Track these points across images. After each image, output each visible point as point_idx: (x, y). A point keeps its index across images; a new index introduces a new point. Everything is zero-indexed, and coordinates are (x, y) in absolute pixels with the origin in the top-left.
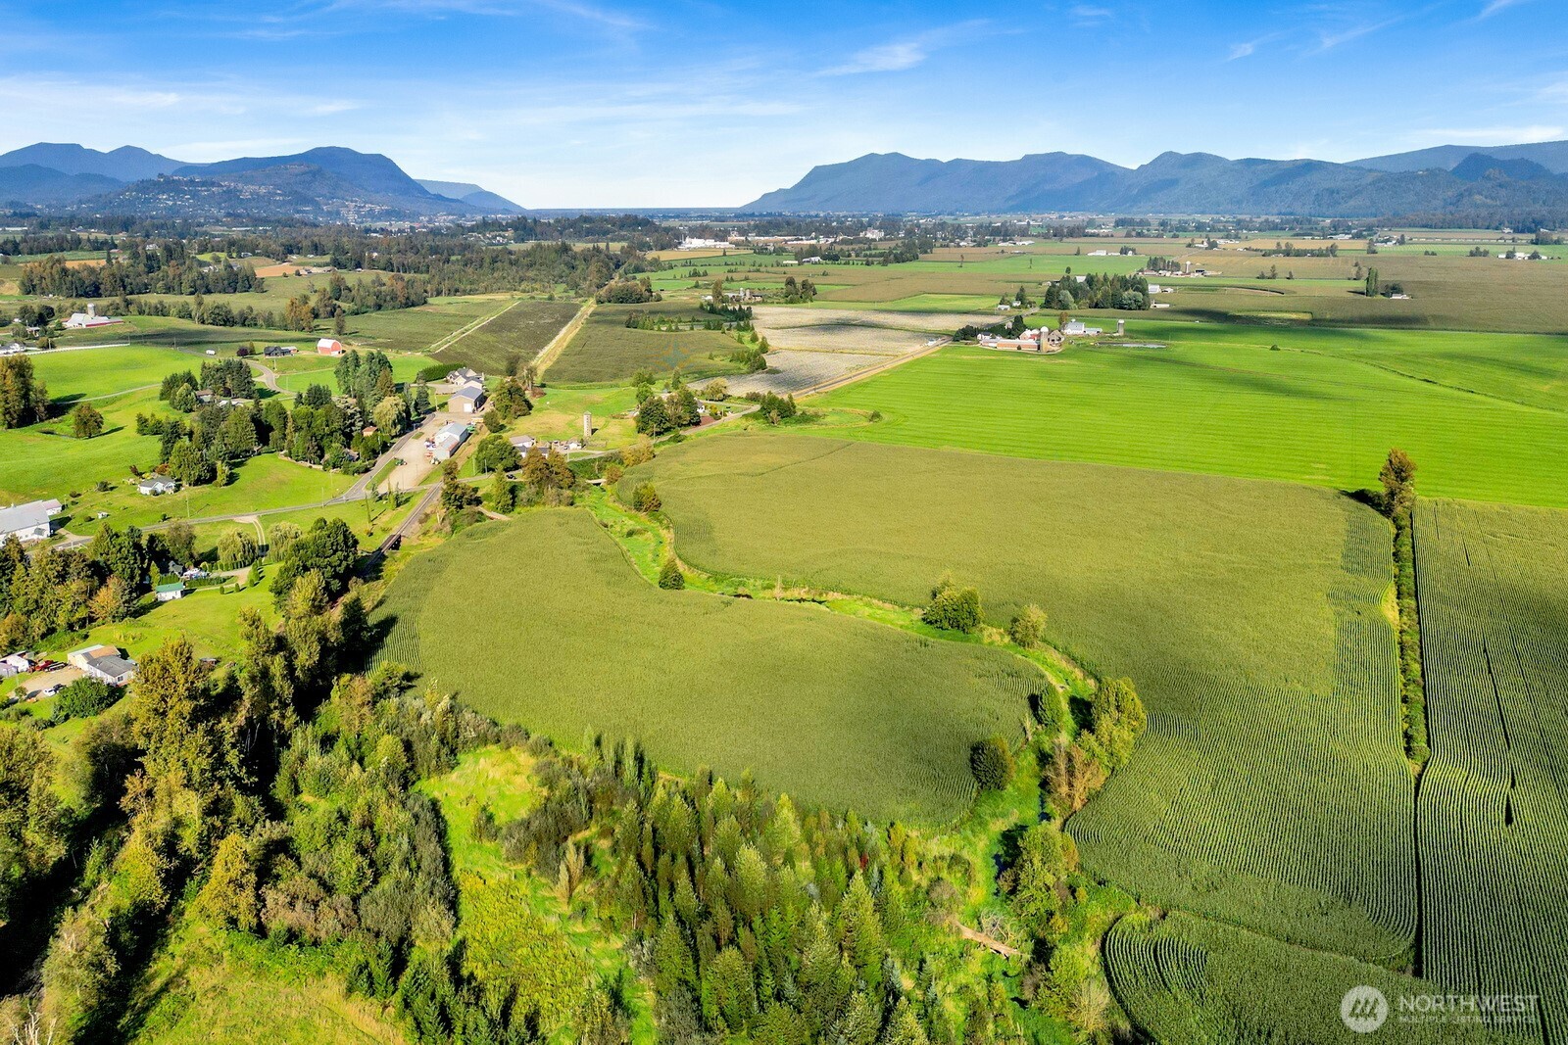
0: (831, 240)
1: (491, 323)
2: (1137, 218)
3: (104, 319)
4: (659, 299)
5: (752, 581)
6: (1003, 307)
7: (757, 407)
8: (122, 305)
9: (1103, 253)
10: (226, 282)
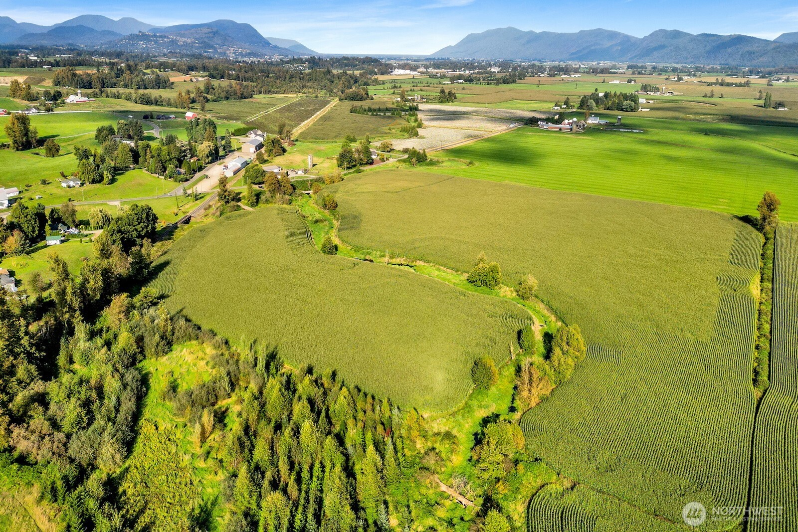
0: (472, 72)
1: (282, 109)
2: (640, 65)
3: (86, 99)
4: (372, 99)
5: (375, 252)
6: (556, 108)
7: (406, 156)
8: (99, 92)
9: (618, 82)
10: (154, 83)
